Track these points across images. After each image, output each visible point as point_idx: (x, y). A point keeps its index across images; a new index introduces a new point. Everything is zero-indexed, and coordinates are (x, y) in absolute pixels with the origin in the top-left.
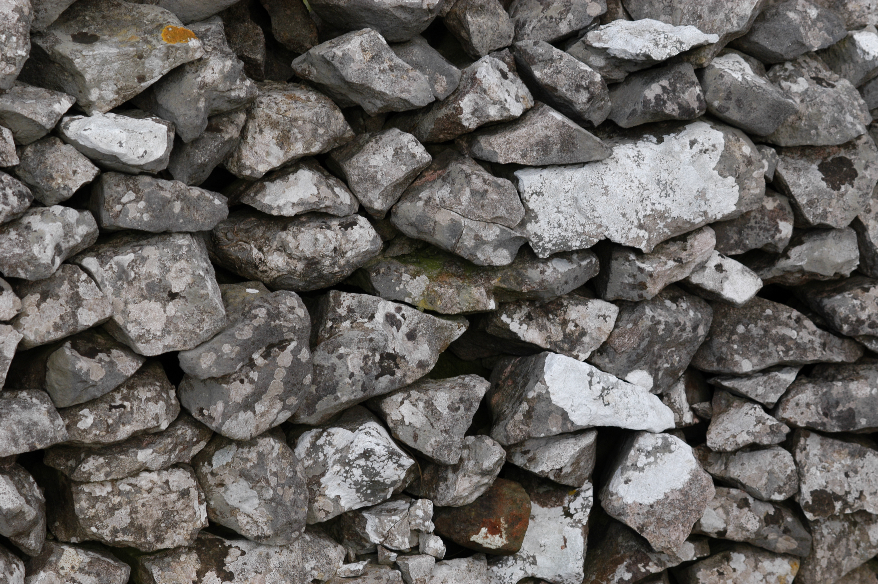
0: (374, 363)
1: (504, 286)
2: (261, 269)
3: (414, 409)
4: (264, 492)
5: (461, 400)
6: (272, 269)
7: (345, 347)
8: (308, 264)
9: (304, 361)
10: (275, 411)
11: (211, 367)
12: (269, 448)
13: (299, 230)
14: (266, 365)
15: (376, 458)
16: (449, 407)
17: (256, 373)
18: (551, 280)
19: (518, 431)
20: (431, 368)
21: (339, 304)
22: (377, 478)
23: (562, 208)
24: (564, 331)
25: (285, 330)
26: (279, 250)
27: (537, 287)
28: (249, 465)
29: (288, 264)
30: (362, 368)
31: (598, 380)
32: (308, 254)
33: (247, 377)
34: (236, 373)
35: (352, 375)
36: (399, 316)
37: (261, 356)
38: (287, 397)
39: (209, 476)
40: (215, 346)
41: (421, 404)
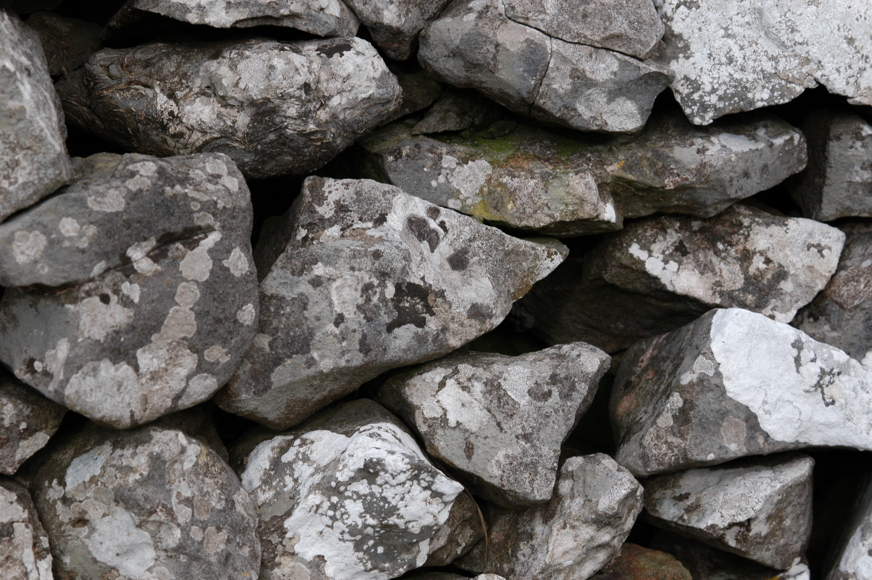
0: (383, 299)
1: (630, 177)
2: (172, 130)
3: (465, 396)
4: (163, 533)
5: (554, 379)
6: (191, 129)
7: (326, 264)
8: (257, 114)
9: (237, 274)
10: (183, 372)
11: (36, 262)
12: (176, 450)
13: (241, 56)
14: (157, 274)
15: (388, 477)
16: (530, 392)
17: (136, 287)
18: (718, 163)
19: (664, 447)
20: (498, 321)
21: (321, 199)
22: (393, 520)
23: (735, 29)
24: (745, 272)
25: (195, 206)
26: (204, 94)
27: (691, 178)
28: (132, 478)
29: (220, 116)
30: (359, 307)
31: (812, 356)
32: (256, 94)
33: (117, 292)
34: (92, 280)
35: (339, 320)
36: (433, 224)
37: (148, 255)
38: (206, 346)
39: (59, 506)
40: (46, 219)
41: (478, 387)
